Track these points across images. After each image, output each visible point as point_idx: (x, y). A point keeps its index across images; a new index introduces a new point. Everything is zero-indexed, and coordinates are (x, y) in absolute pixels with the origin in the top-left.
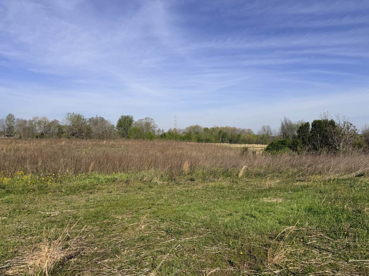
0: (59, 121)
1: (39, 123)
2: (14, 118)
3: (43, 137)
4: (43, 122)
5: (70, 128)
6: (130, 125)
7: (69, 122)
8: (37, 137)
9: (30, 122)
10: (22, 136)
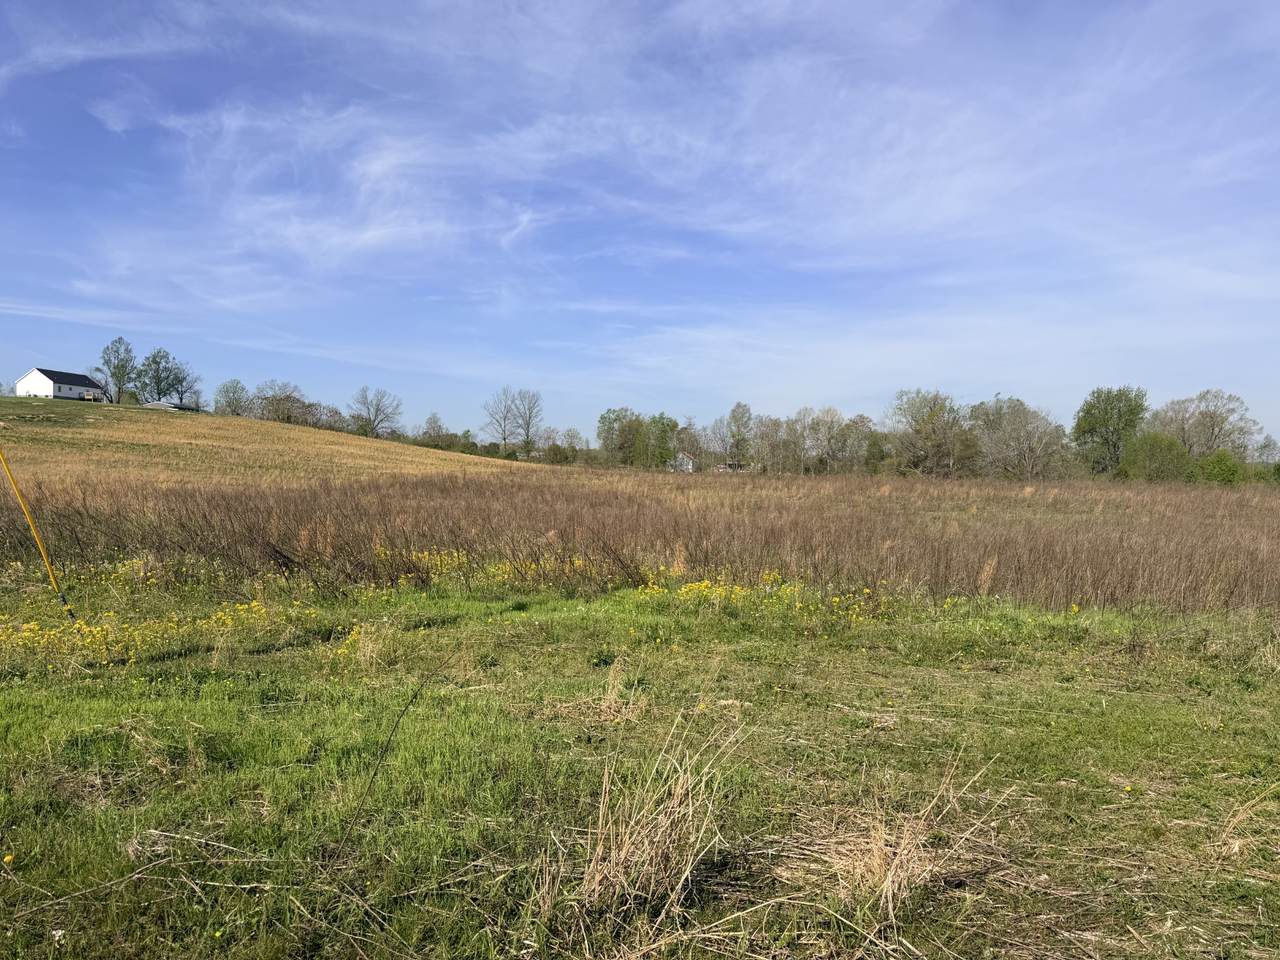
0: (871, 421)
1: (815, 427)
2: (750, 415)
3: (825, 469)
4: (826, 423)
5: (906, 442)
6: (1131, 424)
7: (904, 420)
8: (807, 470)
9: (791, 424)
10: (768, 468)
